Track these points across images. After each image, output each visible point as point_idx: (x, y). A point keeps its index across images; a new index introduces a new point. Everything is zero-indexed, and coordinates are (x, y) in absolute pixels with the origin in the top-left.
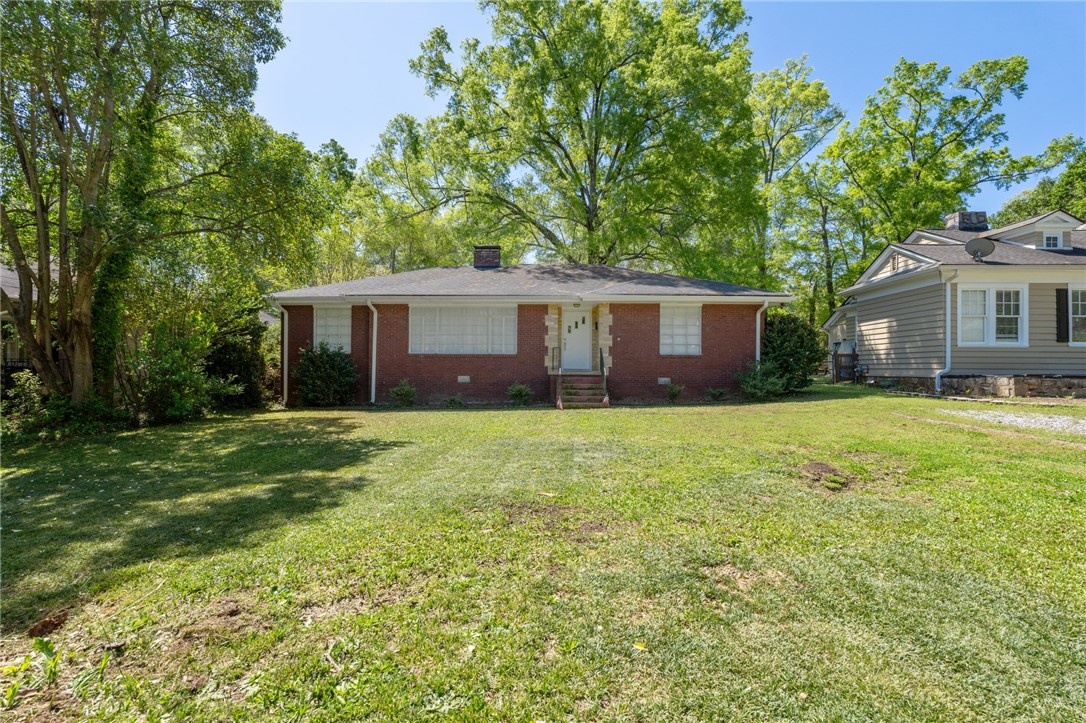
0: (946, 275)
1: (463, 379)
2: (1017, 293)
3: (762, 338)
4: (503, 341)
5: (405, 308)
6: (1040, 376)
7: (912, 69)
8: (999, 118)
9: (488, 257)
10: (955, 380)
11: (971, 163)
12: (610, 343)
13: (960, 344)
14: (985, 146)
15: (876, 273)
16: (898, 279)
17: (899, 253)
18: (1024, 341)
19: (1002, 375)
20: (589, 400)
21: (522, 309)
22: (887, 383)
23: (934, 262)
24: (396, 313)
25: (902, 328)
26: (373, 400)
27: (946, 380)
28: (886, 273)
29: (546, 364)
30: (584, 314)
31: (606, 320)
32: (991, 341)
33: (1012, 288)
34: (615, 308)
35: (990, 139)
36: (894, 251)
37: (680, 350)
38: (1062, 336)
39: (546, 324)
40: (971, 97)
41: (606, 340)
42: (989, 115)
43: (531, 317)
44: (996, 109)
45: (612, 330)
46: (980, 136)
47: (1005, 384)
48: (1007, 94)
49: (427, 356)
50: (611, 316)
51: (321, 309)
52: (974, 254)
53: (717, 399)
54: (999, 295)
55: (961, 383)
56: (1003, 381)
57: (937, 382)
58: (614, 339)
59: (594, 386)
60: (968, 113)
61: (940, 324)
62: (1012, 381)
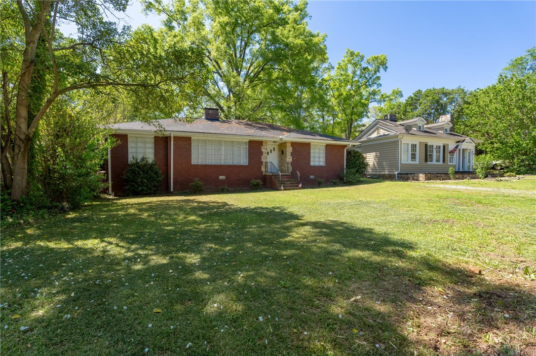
0: (399, 137)
1: (222, 177)
2: (416, 145)
3: (347, 159)
4: (241, 158)
5: (189, 139)
6: (430, 173)
7: (352, 54)
8: (378, 78)
9: (213, 114)
10: (403, 175)
11: (370, 94)
12: (291, 160)
13: (402, 162)
14: (375, 87)
15: (370, 135)
16: (380, 137)
17: (380, 128)
18: (417, 162)
19: (421, 173)
20: (291, 186)
21: (251, 142)
22: (376, 177)
23: (395, 132)
24: (185, 142)
25: (382, 156)
26: (172, 190)
27: (399, 175)
28: (375, 135)
29: (262, 170)
30: (274, 146)
31: (289, 150)
32: (410, 162)
33: (415, 143)
34: (293, 144)
35: (376, 85)
36: (378, 127)
37: (317, 164)
38: (426, 161)
39: (262, 150)
40: (370, 68)
41: (290, 159)
42: (376, 76)
43: (255, 147)
44: (378, 74)
45: (292, 154)
46: (373, 83)
47: (422, 176)
48: (381, 70)
49: (202, 166)
50: (291, 148)
51: (132, 137)
52: (406, 130)
53: (335, 185)
54: (412, 145)
55: (406, 176)
56: (421, 175)
57: (396, 176)
58: (293, 158)
59: (289, 179)
60: (369, 74)
61: (397, 155)
62: (424, 175)
